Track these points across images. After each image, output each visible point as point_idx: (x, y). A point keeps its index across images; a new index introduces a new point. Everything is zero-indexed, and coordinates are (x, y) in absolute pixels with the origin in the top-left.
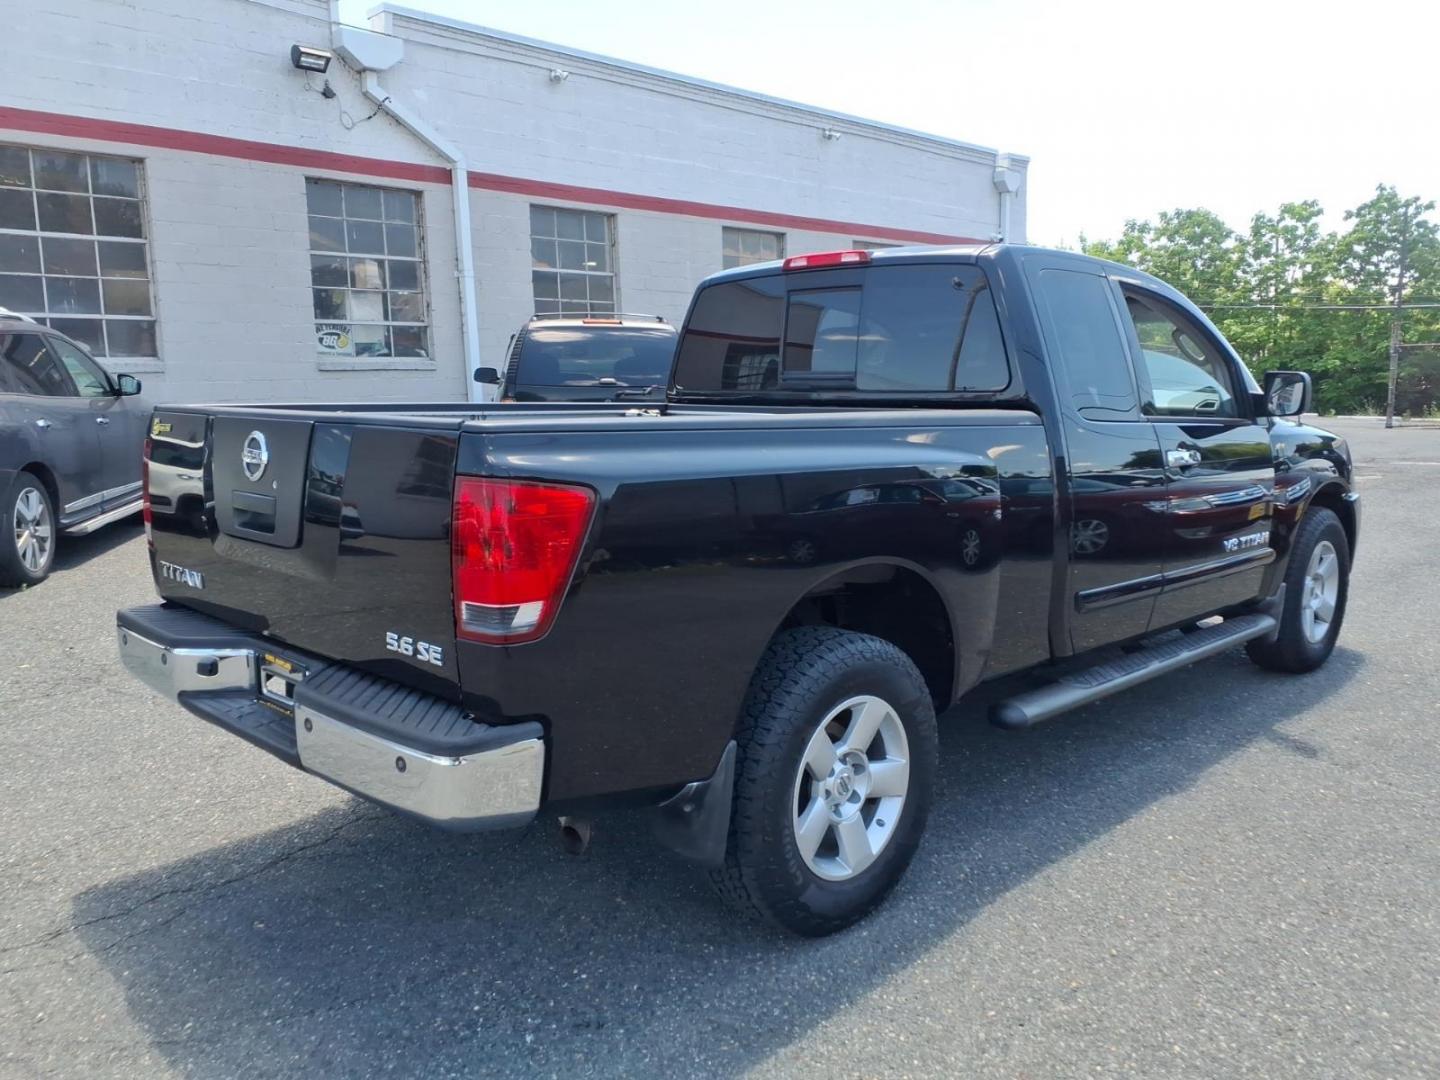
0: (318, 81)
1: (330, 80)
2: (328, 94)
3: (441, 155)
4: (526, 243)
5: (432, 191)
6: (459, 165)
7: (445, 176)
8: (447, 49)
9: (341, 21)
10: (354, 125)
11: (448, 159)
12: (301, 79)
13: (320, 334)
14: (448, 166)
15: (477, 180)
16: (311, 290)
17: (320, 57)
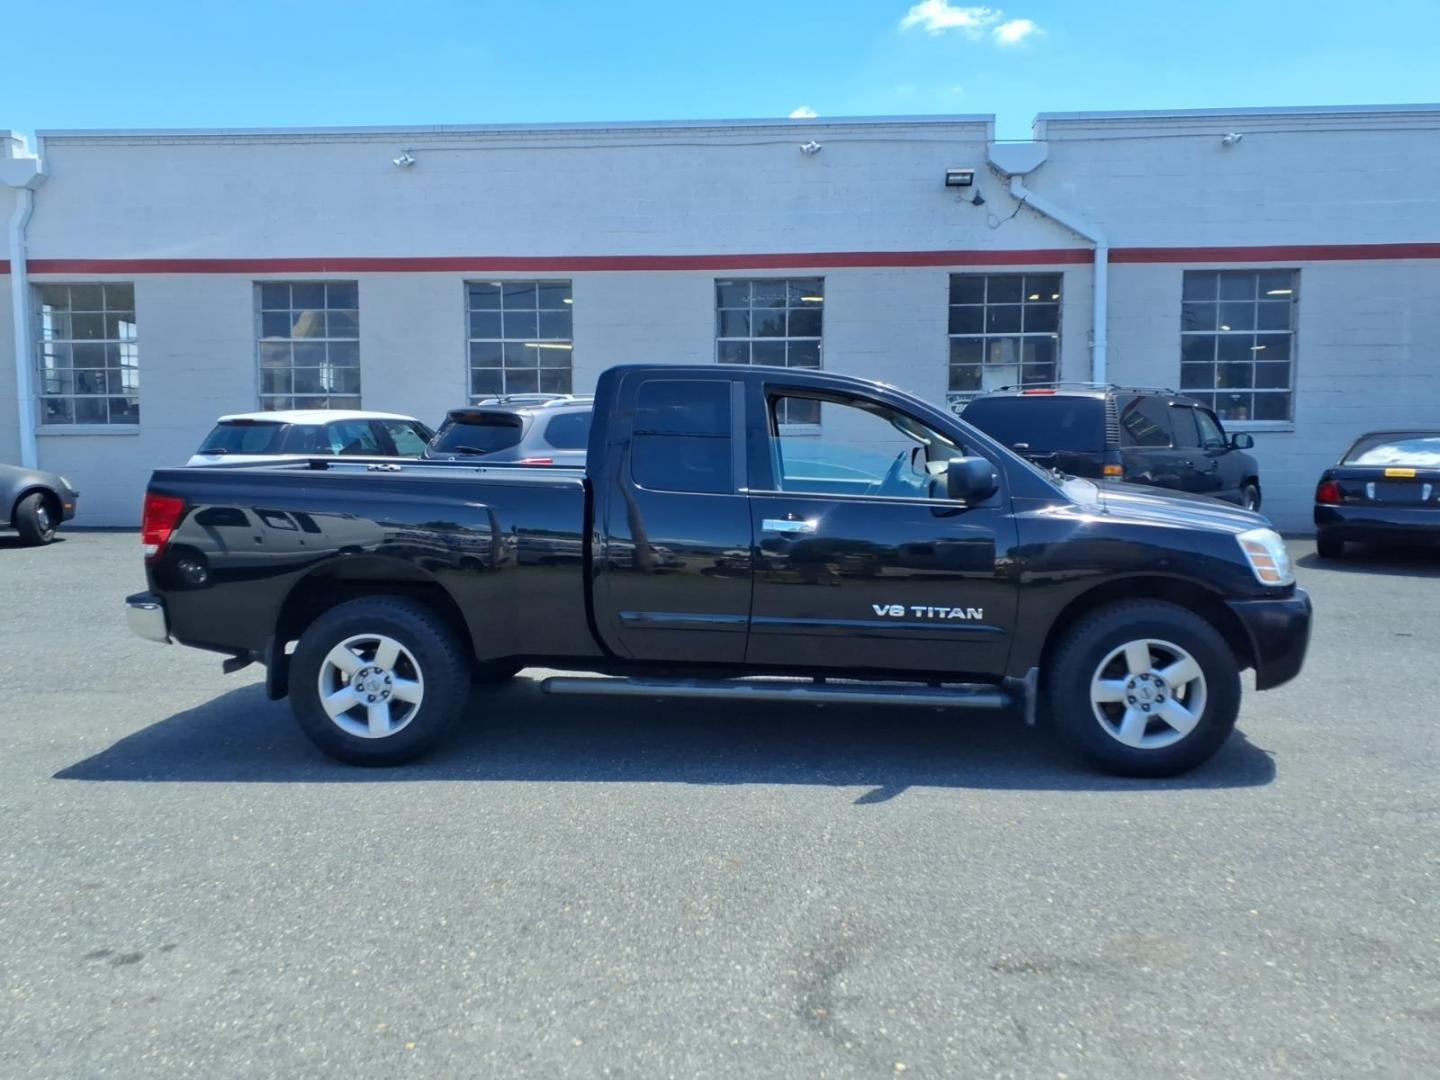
0: (969, 194)
1: (981, 189)
2: (978, 201)
3: (1084, 238)
4: (1177, 310)
5: (1072, 273)
6: (1099, 245)
7: (1088, 256)
8: (1103, 140)
9: (996, 138)
10: (999, 224)
11: (1092, 241)
12: (954, 193)
13: (953, 404)
14: (1091, 247)
15: (1115, 256)
16: (946, 370)
17: (964, 174)
